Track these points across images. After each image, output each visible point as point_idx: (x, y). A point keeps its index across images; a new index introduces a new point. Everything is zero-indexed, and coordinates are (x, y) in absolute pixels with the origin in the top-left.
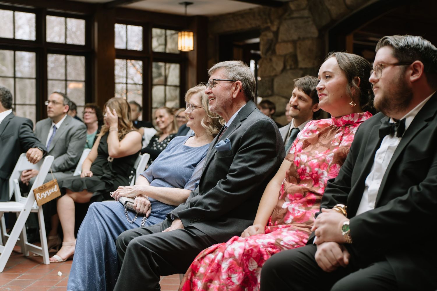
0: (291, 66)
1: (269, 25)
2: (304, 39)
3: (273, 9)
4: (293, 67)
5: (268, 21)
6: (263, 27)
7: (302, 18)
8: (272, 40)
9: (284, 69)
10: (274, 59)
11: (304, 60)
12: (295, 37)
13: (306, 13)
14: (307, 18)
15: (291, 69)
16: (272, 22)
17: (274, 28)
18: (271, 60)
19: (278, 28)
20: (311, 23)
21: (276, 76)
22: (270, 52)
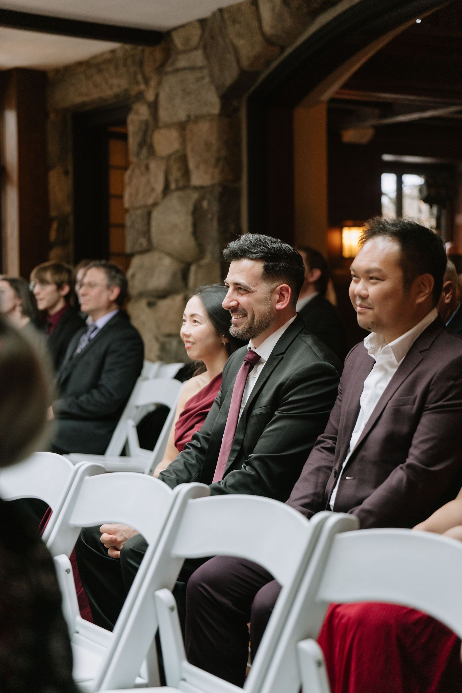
0: (177, 181)
1: (142, 87)
2: (198, 119)
3: (148, 50)
4: (181, 184)
5: (140, 77)
6: (133, 92)
7: (192, 69)
8: (147, 123)
9: (166, 190)
10: (153, 165)
11: (197, 167)
12: (182, 116)
13: (198, 58)
14: (201, 68)
15: (178, 189)
16: (147, 81)
17: (150, 96)
18: (147, 168)
19: (157, 96)
20: (207, 80)
21: (155, 204)
22: (145, 151)
